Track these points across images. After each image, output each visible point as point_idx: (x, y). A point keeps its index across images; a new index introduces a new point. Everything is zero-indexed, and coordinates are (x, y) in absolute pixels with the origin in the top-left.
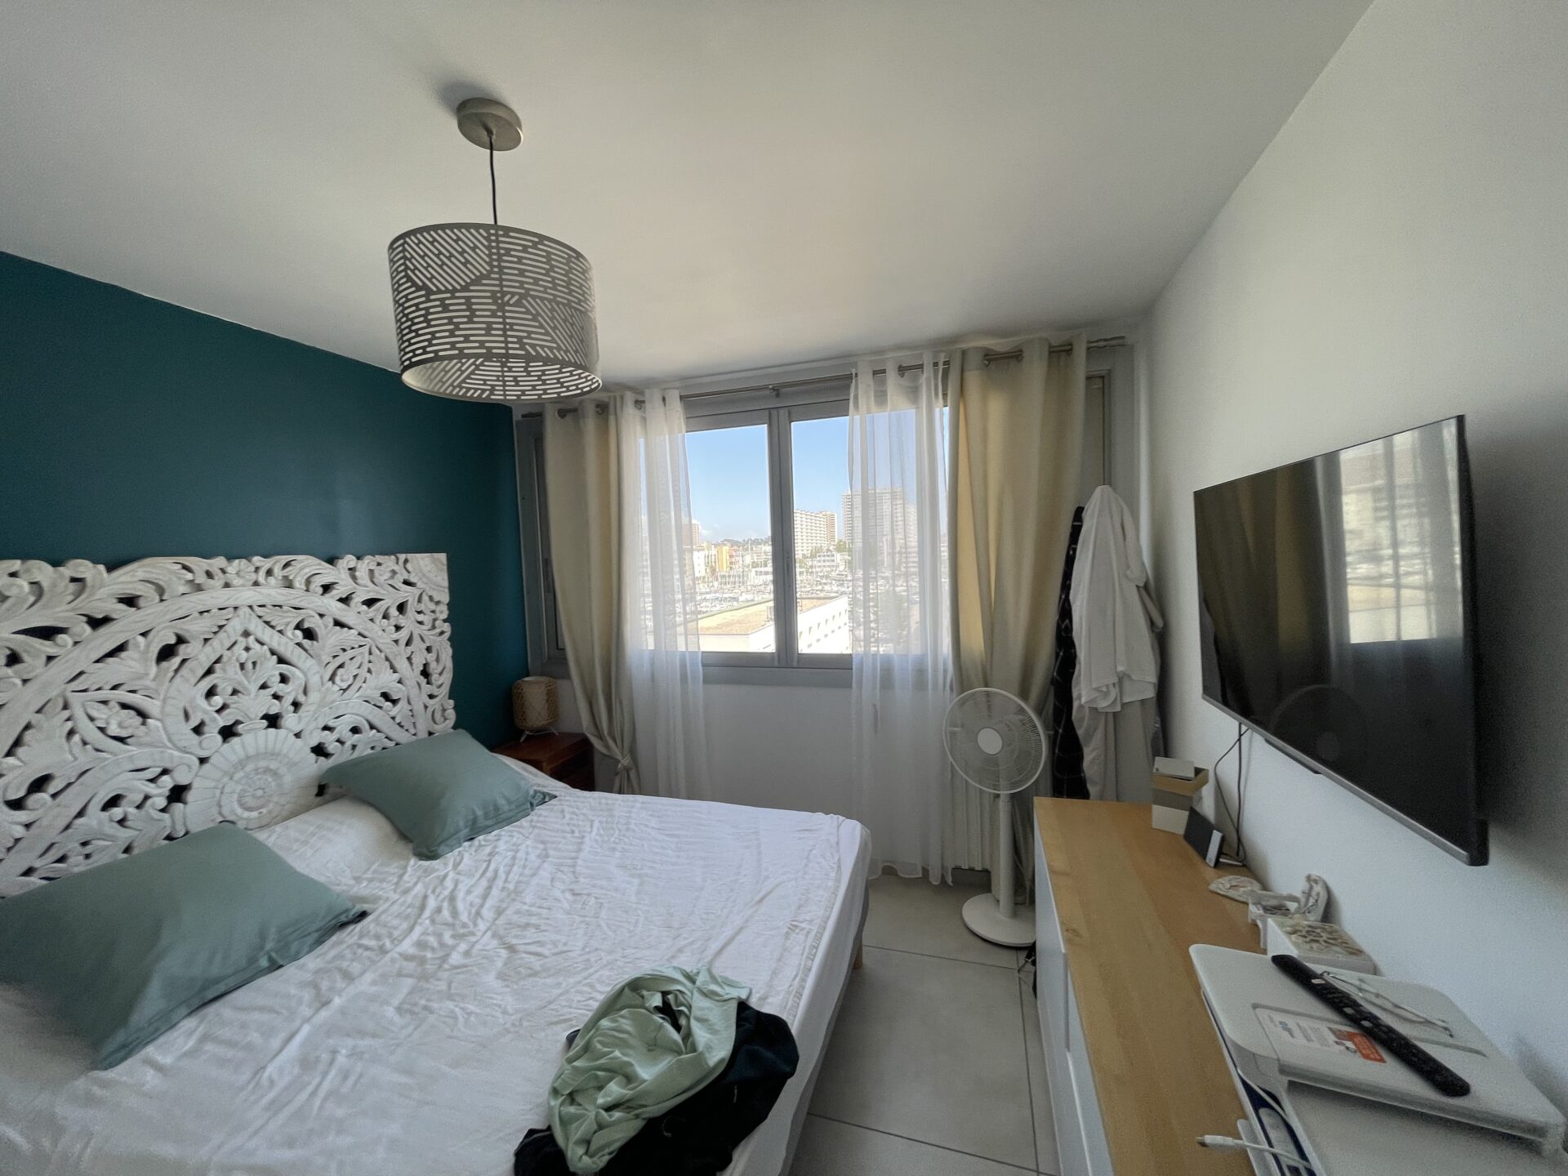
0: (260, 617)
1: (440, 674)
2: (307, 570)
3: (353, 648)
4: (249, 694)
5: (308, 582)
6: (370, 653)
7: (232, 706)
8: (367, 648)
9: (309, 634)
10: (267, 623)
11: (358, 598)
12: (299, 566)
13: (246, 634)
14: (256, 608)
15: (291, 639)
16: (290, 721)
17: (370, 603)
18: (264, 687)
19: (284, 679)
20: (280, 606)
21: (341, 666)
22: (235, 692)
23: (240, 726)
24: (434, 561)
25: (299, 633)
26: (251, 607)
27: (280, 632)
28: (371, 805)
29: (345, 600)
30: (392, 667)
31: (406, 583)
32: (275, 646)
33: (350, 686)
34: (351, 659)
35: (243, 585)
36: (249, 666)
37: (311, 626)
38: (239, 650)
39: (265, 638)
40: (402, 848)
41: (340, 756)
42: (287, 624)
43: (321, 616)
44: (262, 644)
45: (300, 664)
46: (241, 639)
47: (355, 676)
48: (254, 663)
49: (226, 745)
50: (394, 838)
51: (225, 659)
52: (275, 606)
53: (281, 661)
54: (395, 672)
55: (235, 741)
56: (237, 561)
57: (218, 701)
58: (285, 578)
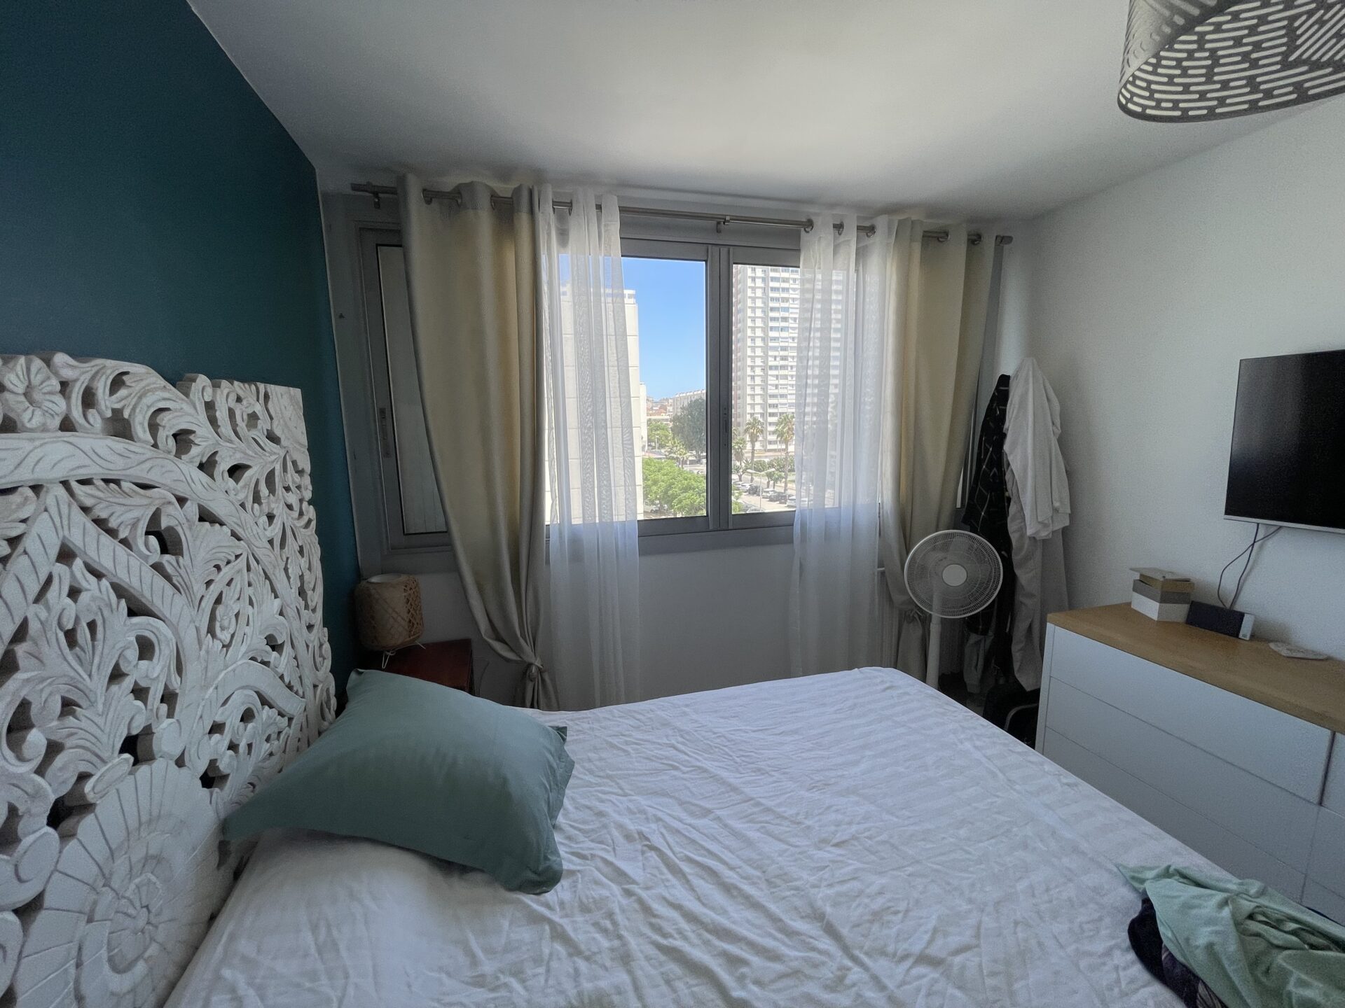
0: (85, 510)
1: (314, 590)
2: (147, 400)
3: (228, 562)
4: (93, 704)
5: (153, 427)
6: (249, 569)
7: (69, 743)
8: (242, 563)
9: (168, 543)
10: (100, 523)
11: (224, 465)
12: (137, 387)
13: (66, 555)
14: (74, 485)
15: (146, 558)
16: (167, 737)
17: (236, 471)
18: (117, 675)
19: (146, 648)
20: (117, 482)
21: (218, 601)
22: (68, 706)
23: (88, 786)
24: (292, 398)
25: (153, 540)
26: (65, 484)
27: (124, 542)
29: (207, 467)
30: (273, 590)
31: (272, 438)
32: (123, 577)
33: (233, 636)
34: (229, 584)
35: (44, 429)
36: (83, 634)
37: (173, 523)
38: (58, 595)
39: (105, 563)
42: (134, 526)
43: (182, 501)
44: (98, 575)
45: (165, 610)
46: (60, 569)
47: (237, 615)
48: (92, 626)
49: (73, 843)
51: (34, 627)
52: (107, 481)
53: (136, 610)
54: (276, 597)
55: (86, 826)
57: (36, 740)
58: (117, 413)
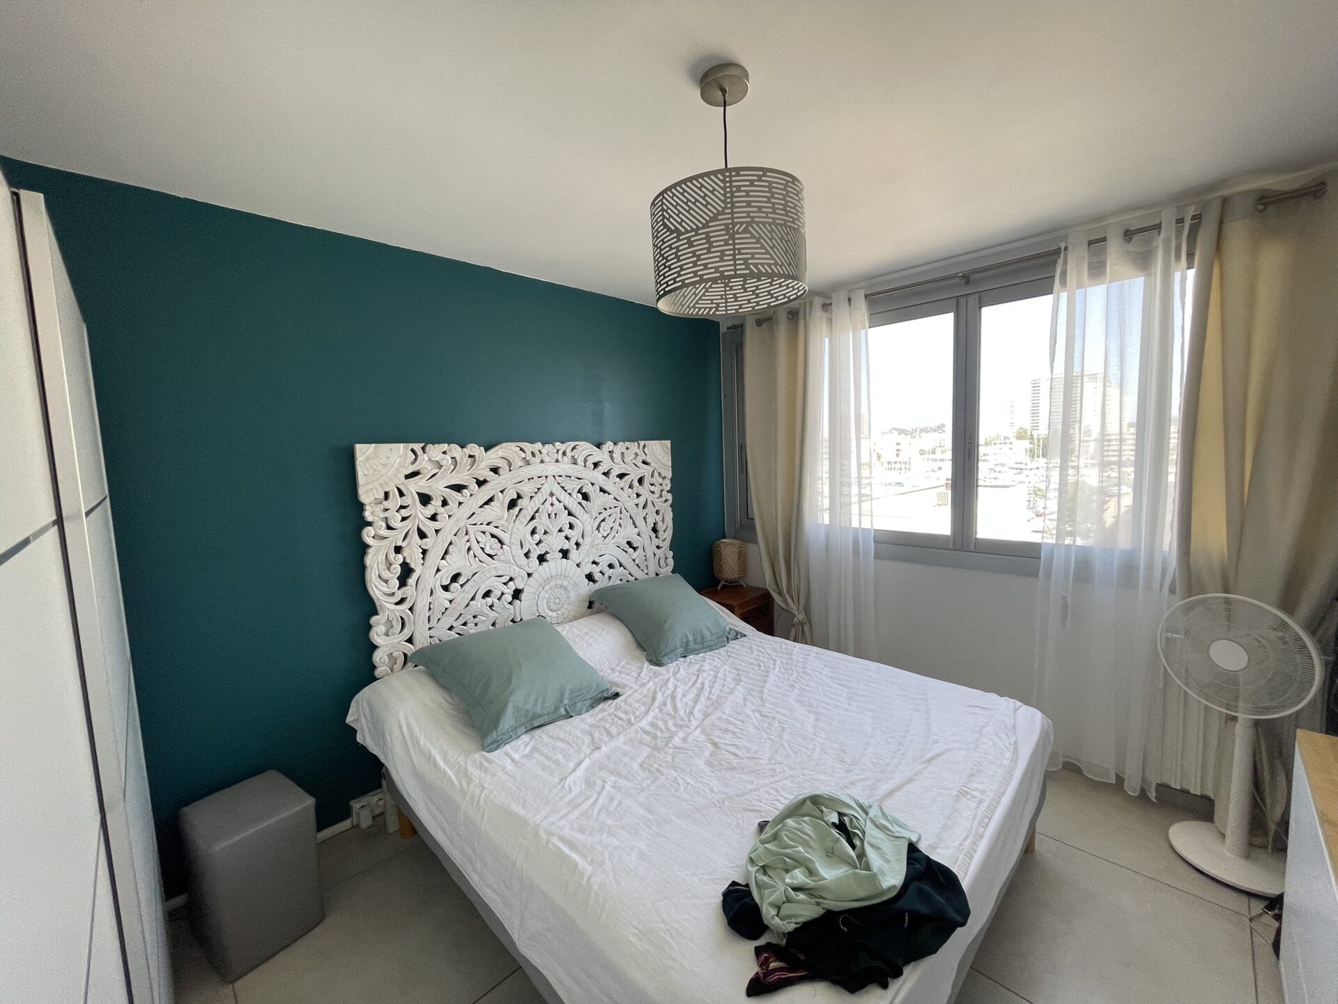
0: (559, 484)
1: (665, 531)
2: (584, 452)
3: (610, 508)
4: (553, 535)
5: (585, 461)
6: (621, 513)
7: (544, 541)
8: (619, 509)
9: (586, 497)
10: (562, 487)
11: (614, 473)
12: (581, 449)
13: (552, 494)
14: (557, 477)
15: (576, 500)
16: (574, 554)
17: (621, 476)
18: (560, 531)
19: (571, 527)
20: (570, 477)
21: (603, 520)
22: (546, 533)
23: (548, 555)
24: (662, 446)
25: (580, 495)
26: (554, 476)
27: (570, 494)
28: (621, 621)
29: (606, 474)
30: (634, 523)
31: (644, 462)
32: (567, 505)
33: (608, 535)
34: (609, 516)
35: (550, 462)
36: (553, 516)
37: (587, 491)
38: (548, 504)
39: (562, 498)
40: (638, 652)
41: (602, 583)
42: (573, 490)
43: (593, 484)
44: (560, 502)
45: (580, 517)
46: (549, 498)
47: (612, 528)
48: (556, 514)
49: (541, 567)
50: (634, 645)
51: (540, 510)
52: (567, 476)
53: (570, 514)
54: (636, 527)
55: (545, 564)
56: (547, 445)
57: (537, 537)
58: (573, 457)
